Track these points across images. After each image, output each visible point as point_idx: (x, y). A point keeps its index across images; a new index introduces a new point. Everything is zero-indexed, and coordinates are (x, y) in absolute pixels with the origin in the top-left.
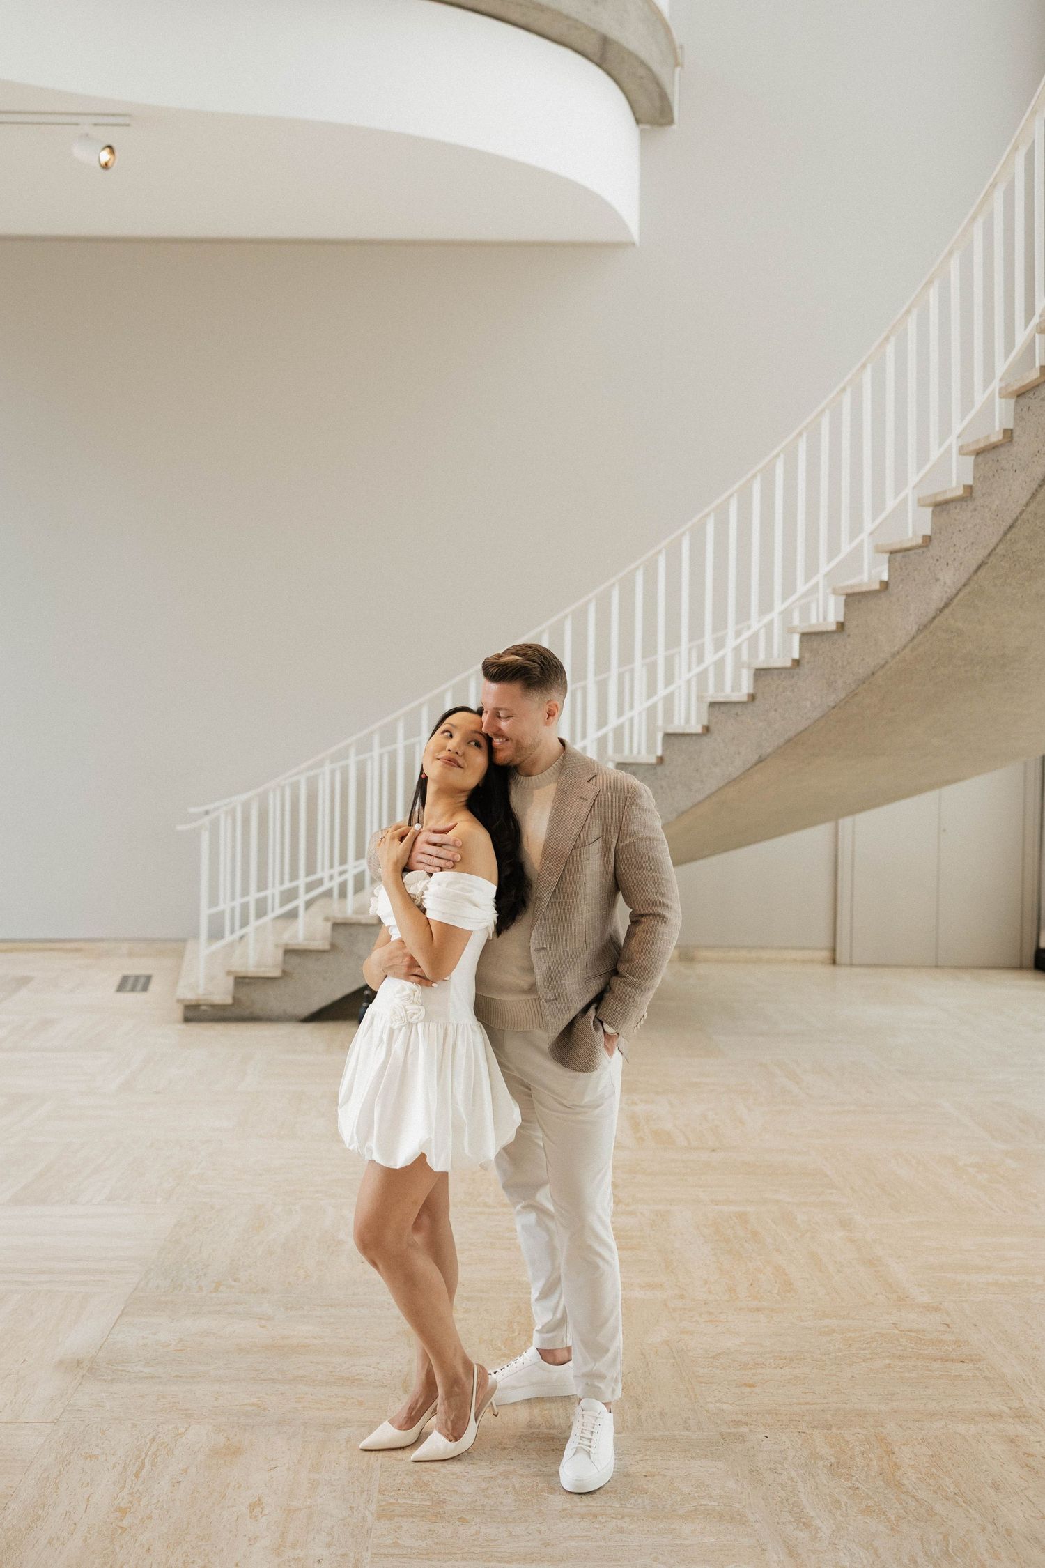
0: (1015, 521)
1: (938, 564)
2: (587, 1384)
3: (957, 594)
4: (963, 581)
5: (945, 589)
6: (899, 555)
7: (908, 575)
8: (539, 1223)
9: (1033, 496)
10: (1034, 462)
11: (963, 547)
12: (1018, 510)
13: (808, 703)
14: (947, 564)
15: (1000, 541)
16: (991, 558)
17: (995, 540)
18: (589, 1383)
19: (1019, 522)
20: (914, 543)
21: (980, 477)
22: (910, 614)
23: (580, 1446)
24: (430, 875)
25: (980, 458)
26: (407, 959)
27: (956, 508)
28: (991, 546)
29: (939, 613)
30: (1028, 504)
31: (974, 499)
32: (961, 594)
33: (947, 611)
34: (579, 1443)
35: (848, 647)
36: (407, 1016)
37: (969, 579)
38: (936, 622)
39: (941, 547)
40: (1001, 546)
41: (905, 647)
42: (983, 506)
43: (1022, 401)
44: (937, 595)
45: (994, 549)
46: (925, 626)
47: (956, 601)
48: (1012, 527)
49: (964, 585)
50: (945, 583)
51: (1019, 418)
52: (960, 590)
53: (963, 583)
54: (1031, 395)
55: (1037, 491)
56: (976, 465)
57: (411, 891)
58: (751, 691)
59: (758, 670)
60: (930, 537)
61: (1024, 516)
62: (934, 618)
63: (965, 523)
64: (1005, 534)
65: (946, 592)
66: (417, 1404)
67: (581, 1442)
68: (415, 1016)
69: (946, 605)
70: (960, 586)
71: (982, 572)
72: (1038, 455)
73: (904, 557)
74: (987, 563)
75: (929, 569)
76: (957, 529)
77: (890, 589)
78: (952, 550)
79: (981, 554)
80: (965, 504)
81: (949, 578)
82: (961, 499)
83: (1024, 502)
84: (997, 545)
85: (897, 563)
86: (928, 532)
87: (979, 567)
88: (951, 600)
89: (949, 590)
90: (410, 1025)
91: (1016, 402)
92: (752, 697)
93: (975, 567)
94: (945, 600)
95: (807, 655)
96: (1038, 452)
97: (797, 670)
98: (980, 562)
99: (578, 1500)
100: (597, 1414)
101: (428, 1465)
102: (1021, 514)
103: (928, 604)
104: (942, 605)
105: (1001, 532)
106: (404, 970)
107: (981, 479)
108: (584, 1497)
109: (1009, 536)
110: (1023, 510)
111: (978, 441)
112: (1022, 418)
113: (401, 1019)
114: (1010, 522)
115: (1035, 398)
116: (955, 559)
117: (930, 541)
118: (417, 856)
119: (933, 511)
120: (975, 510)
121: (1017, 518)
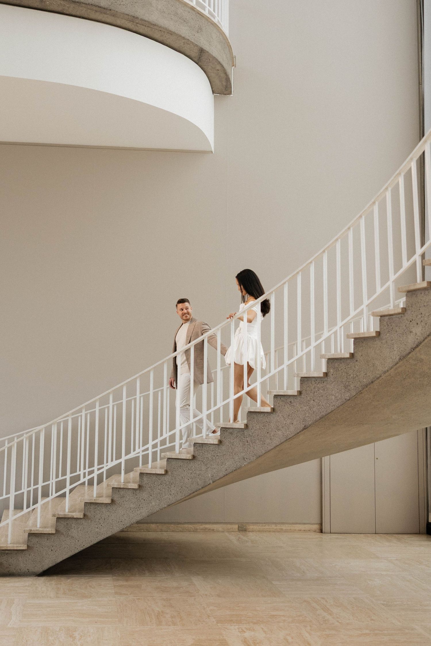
1: (411, 323)
3: (424, 340)
5: (417, 337)
6: (386, 318)
7: (392, 328)
22: (395, 351)
27: (421, 294)
32: (426, 341)
33: (416, 349)
35: (356, 366)
38: (410, 355)
39: (412, 314)
41: (392, 368)
44: (411, 340)
46: (404, 357)
47: (423, 344)
50: (416, 334)
52: (426, 338)
60: (405, 308)
62: (410, 353)
69: (417, 346)
70: (425, 336)
73: (389, 318)
75: (406, 326)
78: (420, 316)
80: (427, 292)
81: (418, 332)
85: (385, 322)
88: (420, 343)
89: (419, 338)
94: (416, 343)
103: (406, 345)
104: (415, 345)
119: (406, 295)
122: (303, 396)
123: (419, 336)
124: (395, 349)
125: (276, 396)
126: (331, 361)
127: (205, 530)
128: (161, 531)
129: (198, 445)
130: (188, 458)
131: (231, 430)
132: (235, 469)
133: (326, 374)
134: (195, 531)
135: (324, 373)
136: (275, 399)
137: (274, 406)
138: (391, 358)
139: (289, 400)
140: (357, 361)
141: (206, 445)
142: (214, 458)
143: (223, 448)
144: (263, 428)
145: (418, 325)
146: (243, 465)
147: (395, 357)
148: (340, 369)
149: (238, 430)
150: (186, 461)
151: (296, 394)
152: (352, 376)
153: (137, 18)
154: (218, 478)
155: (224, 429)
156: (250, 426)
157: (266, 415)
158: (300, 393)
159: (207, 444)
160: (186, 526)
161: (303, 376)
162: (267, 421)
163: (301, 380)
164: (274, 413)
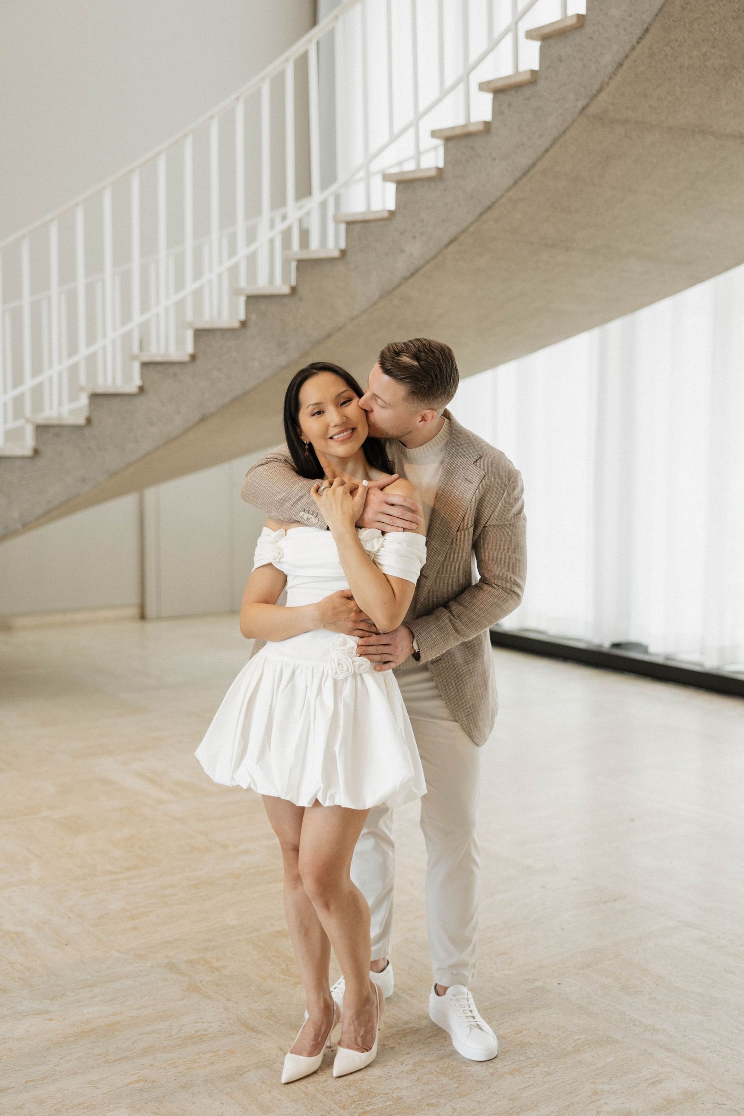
0: (494, 203)
1: (403, 236)
2: (452, 974)
3: (424, 265)
5: (412, 260)
6: (357, 227)
7: (369, 245)
8: (376, 847)
9: (515, 183)
10: (516, 153)
11: (432, 223)
12: (498, 194)
13: (257, 364)
14: (414, 237)
15: (475, 221)
16: (462, 235)
17: (470, 218)
18: (455, 972)
20: (379, 216)
21: (452, 160)
22: (372, 282)
23: (470, 1023)
24: (383, 533)
25: (451, 144)
26: (353, 614)
27: (424, 186)
28: (465, 224)
29: (403, 281)
30: (509, 190)
31: (446, 179)
32: (431, 264)
34: (469, 1022)
35: (301, 310)
36: (354, 667)
37: (440, 252)
38: (400, 289)
39: (406, 221)
40: (474, 226)
41: (365, 311)
42: (456, 187)
43: (502, 97)
44: (402, 265)
45: (468, 227)
46: (389, 293)
48: (489, 208)
49: (433, 258)
50: (412, 255)
51: (496, 112)
52: (428, 261)
53: (432, 256)
54: (513, 93)
56: (446, 149)
57: (368, 548)
58: (192, 352)
59: (197, 330)
60: (393, 211)
61: (502, 200)
62: (397, 286)
63: (433, 201)
64: (481, 215)
65: (413, 263)
66: (320, 1030)
67: (467, 1020)
68: (362, 668)
69: (413, 274)
70: (428, 258)
71: (452, 247)
72: (522, 147)
73: (363, 228)
74: (458, 239)
76: (425, 206)
77: (348, 257)
78: (419, 225)
79: (453, 231)
80: (434, 184)
81: (415, 250)
82: (429, 180)
83: (506, 187)
84: (473, 223)
85: (355, 233)
86: (393, 208)
87: (451, 242)
89: (416, 262)
90: (355, 675)
91: (495, 97)
92: (193, 357)
93: (446, 240)
94: (411, 270)
95: (254, 317)
96: (523, 144)
97: (244, 330)
98: (451, 238)
99: (493, 1064)
100: (466, 996)
101: (350, 1077)
102: (499, 198)
105: (477, 212)
106: (350, 625)
107: (454, 163)
108: (493, 1061)
110: (503, 195)
111: (453, 128)
112: (502, 113)
113: (348, 671)
114: (487, 203)
115: (518, 97)
116: (425, 232)
117: (395, 215)
118: (369, 515)
119: (396, 187)
120: (446, 190)
122: (198, 363)
123: (416, 258)
124: (372, 280)
125: (146, 365)
126: (253, 300)
131: (57, 430)
133: (244, 324)
135: (241, 321)
136: (145, 369)
137: (143, 382)
138: (365, 294)
139: (171, 372)
140: (302, 299)
142: (23, 482)
143: (41, 462)
144: (120, 422)
145: (415, 240)
147: (371, 294)
148: (269, 315)
149: (70, 429)
151: (187, 359)
152: (291, 325)
155: (43, 428)
156: (94, 422)
157: (127, 398)
159: (9, 457)
161: (201, 327)
162: (127, 411)
163: (196, 335)
164: (143, 395)
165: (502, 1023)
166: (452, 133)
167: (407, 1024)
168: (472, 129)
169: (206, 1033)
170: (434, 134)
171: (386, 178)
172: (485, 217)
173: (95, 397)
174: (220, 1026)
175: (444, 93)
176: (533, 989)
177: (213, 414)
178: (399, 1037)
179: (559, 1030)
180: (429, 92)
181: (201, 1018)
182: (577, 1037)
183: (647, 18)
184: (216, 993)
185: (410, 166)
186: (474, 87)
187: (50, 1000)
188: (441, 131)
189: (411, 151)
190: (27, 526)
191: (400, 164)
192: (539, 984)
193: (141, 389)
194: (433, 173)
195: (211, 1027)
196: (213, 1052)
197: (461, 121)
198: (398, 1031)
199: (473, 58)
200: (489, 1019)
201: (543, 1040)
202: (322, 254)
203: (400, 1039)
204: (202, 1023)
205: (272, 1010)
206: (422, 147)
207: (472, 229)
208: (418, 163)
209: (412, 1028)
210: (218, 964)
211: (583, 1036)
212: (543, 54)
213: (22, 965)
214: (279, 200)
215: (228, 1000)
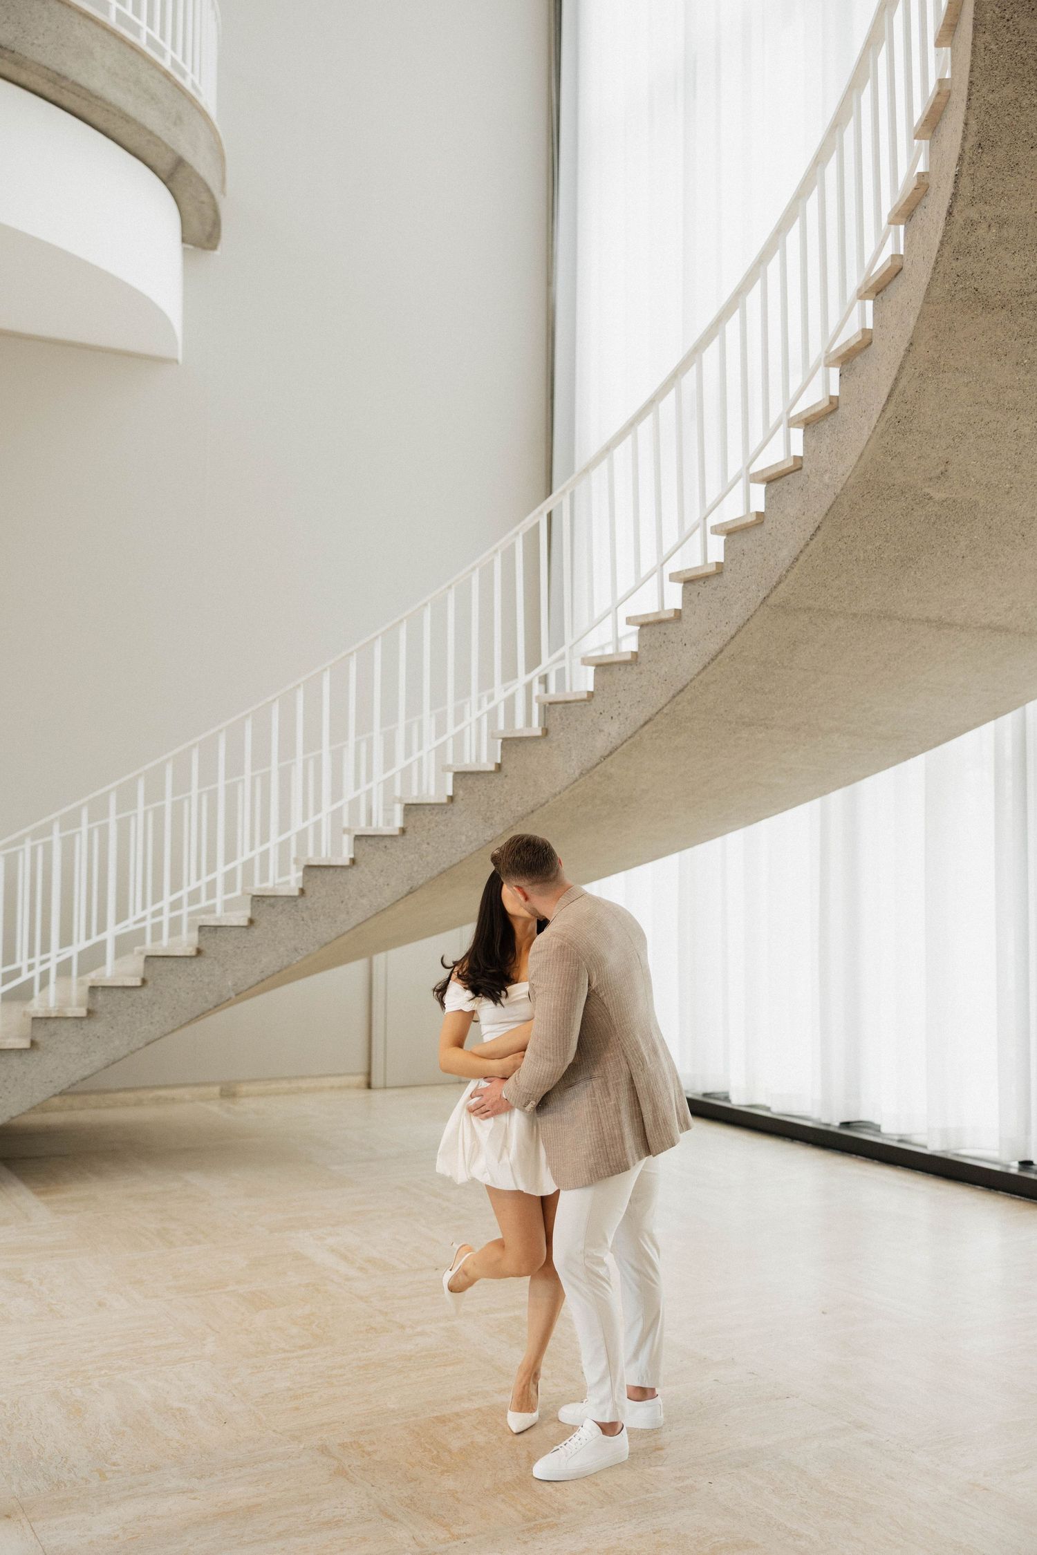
0: (685, 687)
1: (602, 716)
3: (622, 744)
4: (629, 733)
5: (610, 739)
6: (558, 708)
7: (569, 724)
9: (705, 667)
10: (705, 639)
11: (628, 704)
12: (690, 677)
13: (463, 838)
14: (612, 718)
15: (669, 702)
16: (657, 715)
17: (664, 701)
19: (689, 687)
21: (646, 645)
22: (573, 760)
25: (645, 630)
27: (620, 670)
28: (661, 706)
29: (602, 759)
30: (699, 674)
31: (640, 663)
32: (625, 745)
33: (610, 758)
35: (505, 786)
37: (635, 732)
38: (598, 767)
39: (604, 702)
40: (667, 707)
41: (567, 788)
42: (650, 671)
43: (691, 587)
44: (601, 744)
45: (663, 708)
46: (588, 771)
47: (619, 750)
48: (682, 691)
49: (630, 738)
50: (609, 734)
51: (686, 600)
52: (626, 741)
53: (629, 735)
54: (701, 583)
55: (709, 663)
56: (641, 635)
58: (402, 826)
59: (407, 805)
60: (592, 692)
61: (693, 684)
62: (598, 764)
63: (630, 684)
64: (674, 697)
65: (611, 742)
69: (610, 754)
70: (625, 737)
71: (647, 727)
72: (710, 634)
73: (564, 708)
74: (653, 720)
75: (592, 720)
76: (622, 688)
77: (550, 736)
78: (616, 706)
79: (649, 711)
80: (629, 668)
81: (614, 729)
82: (625, 663)
83: (696, 671)
84: (666, 705)
85: (557, 714)
86: (591, 689)
87: (646, 723)
88: (616, 749)
89: (613, 740)
91: (684, 587)
93: (642, 723)
94: (609, 748)
95: (460, 792)
96: (710, 631)
97: (451, 805)
98: (647, 718)
102: (691, 681)
103: (591, 751)
104: (607, 752)
105: (671, 695)
107: (647, 648)
109: (677, 698)
110: (694, 678)
111: (648, 615)
112: (691, 602)
114: (680, 685)
115: (706, 587)
116: (619, 714)
117: (593, 696)
119: (595, 670)
120: (640, 673)
121: (688, 684)
122: (408, 837)
123: (614, 738)
124: (573, 758)
125: (358, 838)
126: (460, 776)
127: (158, 1101)
128: (72, 1108)
129: (207, 928)
130: (188, 954)
131: (272, 900)
132: (278, 969)
133: (451, 799)
134: (139, 1103)
135: (448, 796)
136: (357, 842)
137: (355, 854)
138: (566, 772)
139: (382, 844)
140: (506, 776)
141: (222, 929)
142: (238, 951)
143: (256, 932)
144: (333, 893)
145: (613, 720)
146: (295, 962)
147: (572, 771)
148: (476, 790)
149: (285, 899)
150: (183, 960)
151: (397, 832)
152: (497, 801)
153: (65, 78)
154: (246, 987)
155: (259, 898)
156: (308, 892)
157: (339, 870)
158: (403, 831)
159: (225, 926)
160: (121, 1095)
161: (410, 802)
162: (340, 882)
163: (405, 810)
164: (355, 868)
165: (643, 1521)
166: (647, 620)
167: (545, 1518)
168: (664, 616)
169: (344, 1518)
170: (629, 621)
171: (585, 661)
172: (678, 698)
173: (309, 868)
174: (359, 1512)
175: (640, 582)
176: (681, 1487)
177: (421, 886)
178: (534, 1531)
179: (699, 1531)
180: (625, 582)
181: (342, 1504)
182: (716, 1540)
183: (819, 517)
184: (362, 1479)
185: (609, 650)
186: (666, 577)
187: (198, 1479)
188: (636, 617)
189: (609, 637)
190: (242, 995)
191: (602, 648)
192: (689, 1482)
193: (353, 861)
194: (628, 657)
195: (350, 1512)
196: (346, 1538)
197: (656, 610)
198: (534, 1525)
199: (666, 551)
200: (631, 1516)
201: (681, 1541)
202: (526, 734)
203: (536, 1533)
204: (343, 1508)
205: (413, 1498)
206: (620, 634)
207: (665, 711)
208: (617, 648)
209: (550, 1522)
210: (369, 1449)
211: (724, 1539)
212: (728, 548)
213: (177, 1442)
214: (486, 682)
215: (373, 1486)
